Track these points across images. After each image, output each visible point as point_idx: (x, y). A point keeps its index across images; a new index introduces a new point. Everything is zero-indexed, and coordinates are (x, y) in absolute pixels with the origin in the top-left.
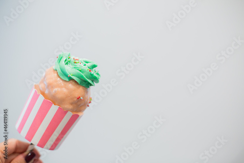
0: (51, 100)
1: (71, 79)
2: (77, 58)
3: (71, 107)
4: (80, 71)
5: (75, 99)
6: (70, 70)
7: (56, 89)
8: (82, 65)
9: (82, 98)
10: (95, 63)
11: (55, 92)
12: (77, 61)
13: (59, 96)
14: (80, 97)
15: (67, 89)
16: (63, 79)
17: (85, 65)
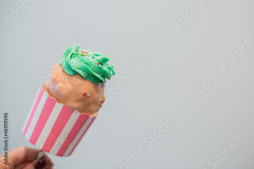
0: (55, 97)
1: (76, 74)
2: (86, 51)
3: (77, 105)
4: (86, 64)
5: (81, 96)
6: (75, 63)
7: (60, 85)
8: (90, 57)
9: (88, 95)
10: (107, 57)
11: (59, 87)
12: (84, 54)
13: (63, 92)
14: (86, 94)
15: (72, 84)
16: (68, 73)
17: (93, 58)
